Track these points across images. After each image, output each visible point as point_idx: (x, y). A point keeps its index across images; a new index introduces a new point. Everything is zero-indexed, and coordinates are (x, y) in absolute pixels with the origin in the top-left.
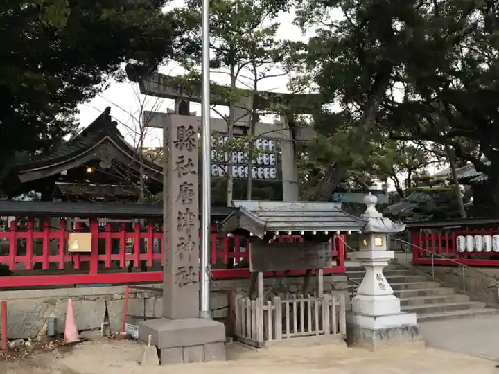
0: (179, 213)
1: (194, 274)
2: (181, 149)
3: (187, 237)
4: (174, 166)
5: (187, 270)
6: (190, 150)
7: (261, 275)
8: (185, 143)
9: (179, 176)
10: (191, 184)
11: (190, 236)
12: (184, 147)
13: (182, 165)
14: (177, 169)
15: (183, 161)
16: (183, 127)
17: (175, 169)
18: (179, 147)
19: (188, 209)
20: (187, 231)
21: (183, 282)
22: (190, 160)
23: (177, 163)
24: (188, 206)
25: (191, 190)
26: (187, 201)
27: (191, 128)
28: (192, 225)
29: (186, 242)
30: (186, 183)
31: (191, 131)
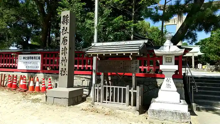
0: (62, 48)
1: (66, 71)
2: (64, 24)
3: (65, 57)
5: (64, 69)
6: (67, 24)
7: (102, 74)
8: (65, 22)
9: (63, 35)
10: (67, 37)
14: (62, 32)
16: (65, 16)
19: (65, 47)
20: (65, 55)
21: (63, 74)
22: (67, 28)
23: (62, 30)
24: (65, 46)
25: (67, 40)
26: (65, 44)
27: (67, 15)
28: (67, 53)
29: (64, 59)
30: (65, 37)
31: (67, 17)
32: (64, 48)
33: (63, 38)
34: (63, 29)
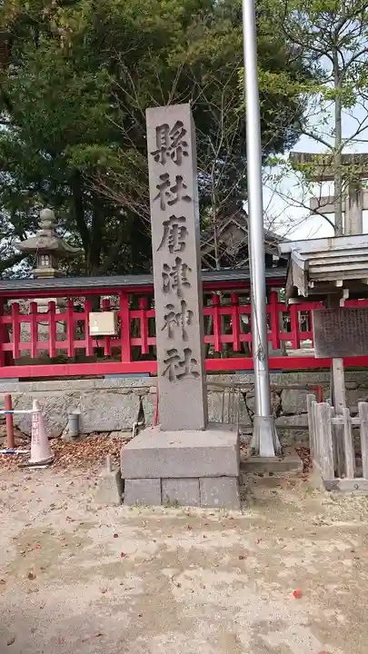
0: (165, 266)
1: (193, 360)
2: (163, 162)
3: (179, 303)
4: (153, 192)
5: (182, 355)
6: (178, 162)
7: (338, 364)
8: (171, 152)
9: (163, 208)
10: (183, 219)
11: (183, 302)
12: (168, 159)
13: (168, 189)
14: (159, 196)
15: (168, 183)
16: (166, 126)
17: (154, 197)
18: (160, 160)
19: (178, 260)
20: (179, 294)
21: (176, 373)
22: (179, 178)
23: (158, 187)
24: (179, 255)
25: (183, 229)
26: (177, 246)
27: (179, 124)
28: (187, 284)
29: (178, 309)
30: (173, 218)
31: (180, 130)
32: (172, 263)
33: (166, 224)
34: (161, 182)
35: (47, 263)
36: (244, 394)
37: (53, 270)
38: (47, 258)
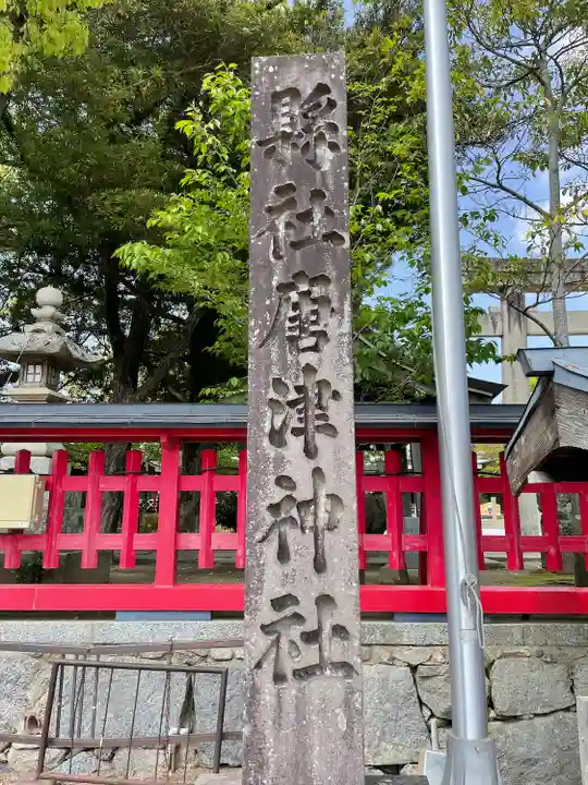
1: (340, 630)
3: (309, 474)
8: (302, 142)
9: (278, 253)
11: (317, 472)
15: (292, 203)
16: (294, 92)
19: (309, 370)
20: (308, 451)
21: (293, 661)
24: (312, 359)
25: (324, 302)
26: (308, 340)
27: (322, 89)
31: (324, 100)
34: (276, 201)
35: (38, 378)
36: (414, 669)
37: (47, 391)
38: (39, 369)
